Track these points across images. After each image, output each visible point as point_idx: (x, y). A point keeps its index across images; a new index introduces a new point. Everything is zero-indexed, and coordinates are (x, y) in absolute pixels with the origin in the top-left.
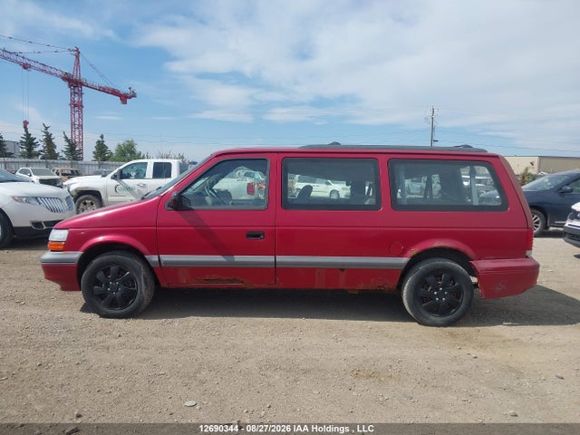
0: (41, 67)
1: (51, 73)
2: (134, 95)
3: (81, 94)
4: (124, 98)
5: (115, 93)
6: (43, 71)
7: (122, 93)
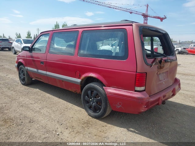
0: (136, 12)
1: (139, 14)
2: (166, 18)
3: (147, 20)
4: (162, 19)
5: (159, 18)
6: (136, 14)
7: (161, 17)
